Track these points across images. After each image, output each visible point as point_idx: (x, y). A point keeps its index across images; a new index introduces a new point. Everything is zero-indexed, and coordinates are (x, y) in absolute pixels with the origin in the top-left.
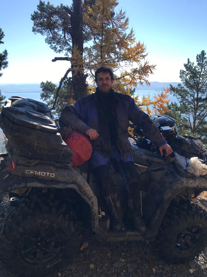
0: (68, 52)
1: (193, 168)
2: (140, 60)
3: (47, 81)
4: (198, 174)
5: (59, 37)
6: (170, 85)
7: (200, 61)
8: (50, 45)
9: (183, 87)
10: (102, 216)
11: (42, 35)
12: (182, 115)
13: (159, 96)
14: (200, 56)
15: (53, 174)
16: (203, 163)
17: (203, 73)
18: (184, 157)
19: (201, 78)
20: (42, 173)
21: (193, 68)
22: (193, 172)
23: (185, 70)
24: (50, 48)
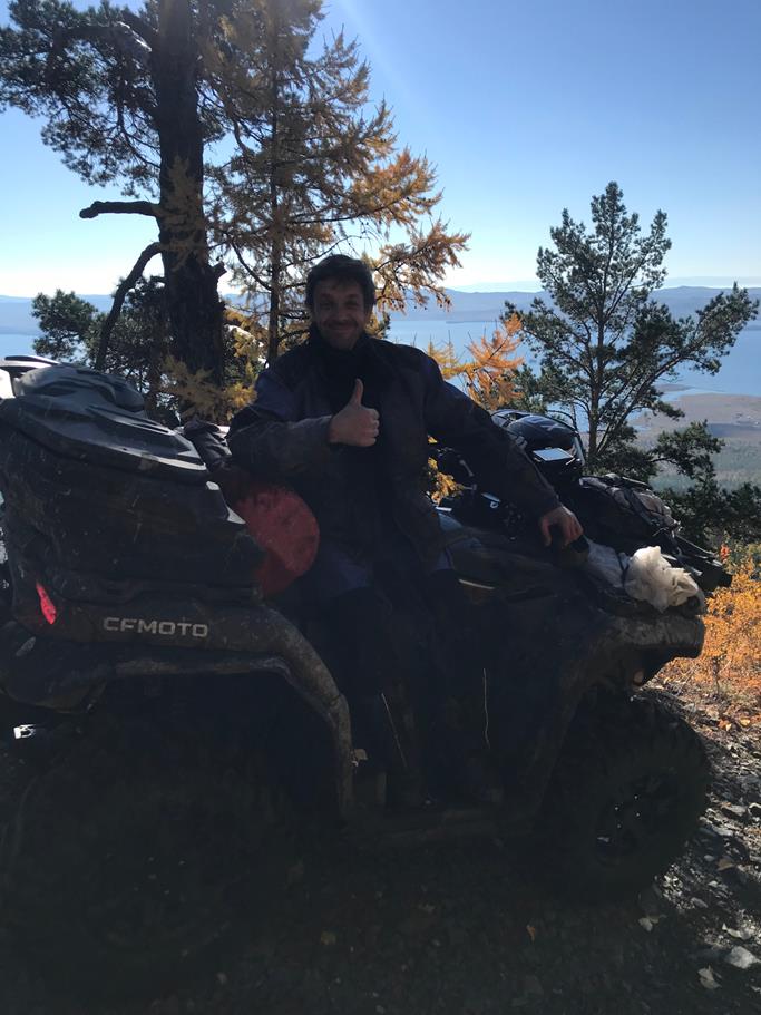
0: (135, 184)
1: (646, 583)
2: (416, 216)
3: (59, 293)
4: (663, 601)
5: (95, 124)
6: (507, 304)
7: (606, 220)
8: (62, 155)
9: (551, 312)
10: (361, 762)
11: (28, 116)
12: (550, 407)
13: (485, 344)
14: (602, 203)
15: (202, 626)
16: (674, 564)
17: (615, 262)
18: (612, 550)
19: (609, 279)
20: (161, 626)
21: (584, 241)
22: (646, 598)
23: (555, 249)
24: (64, 166)
